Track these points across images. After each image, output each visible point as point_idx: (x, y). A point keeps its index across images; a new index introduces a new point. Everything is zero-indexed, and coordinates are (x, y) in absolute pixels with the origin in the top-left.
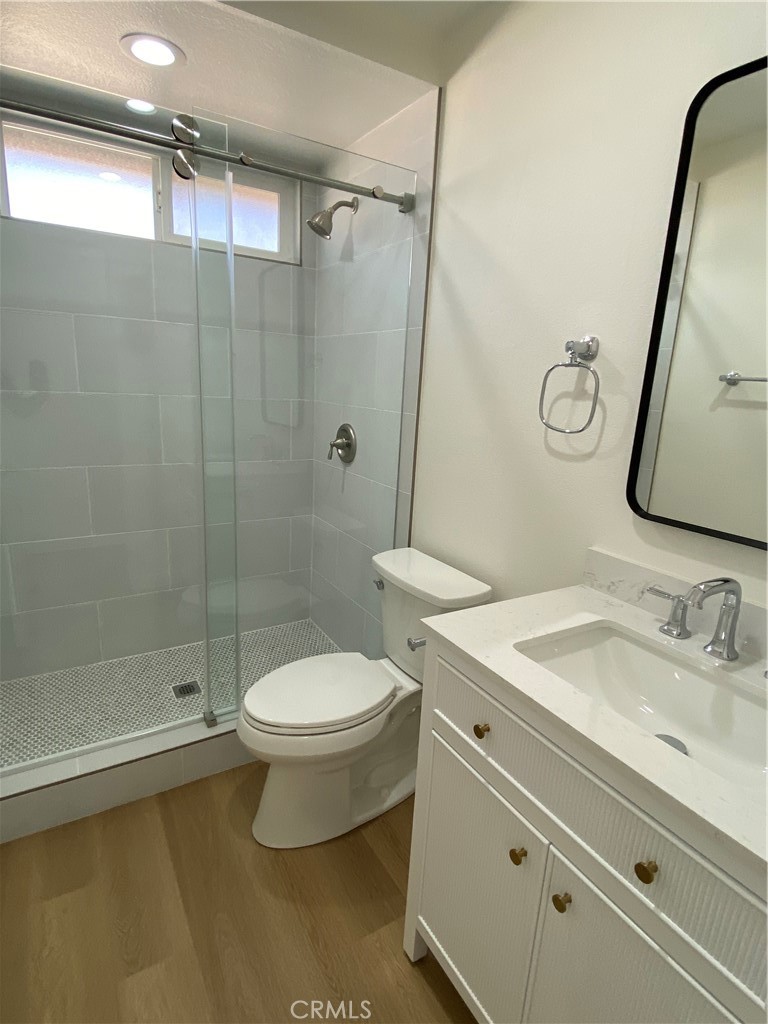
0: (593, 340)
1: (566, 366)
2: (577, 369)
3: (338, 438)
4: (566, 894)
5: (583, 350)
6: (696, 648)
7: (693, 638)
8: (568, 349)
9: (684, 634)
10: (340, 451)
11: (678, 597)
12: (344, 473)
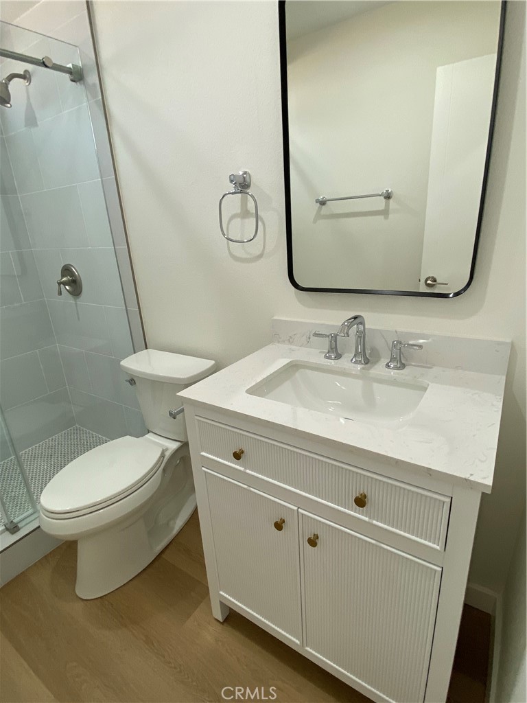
0: (245, 173)
1: (233, 193)
2: (240, 194)
3: (63, 276)
4: (314, 535)
5: (241, 180)
6: (346, 363)
7: (343, 356)
8: (231, 181)
9: (338, 356)
10: (67, 287)
11: (331, 335)
12: (76, 304)
